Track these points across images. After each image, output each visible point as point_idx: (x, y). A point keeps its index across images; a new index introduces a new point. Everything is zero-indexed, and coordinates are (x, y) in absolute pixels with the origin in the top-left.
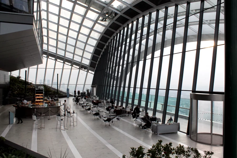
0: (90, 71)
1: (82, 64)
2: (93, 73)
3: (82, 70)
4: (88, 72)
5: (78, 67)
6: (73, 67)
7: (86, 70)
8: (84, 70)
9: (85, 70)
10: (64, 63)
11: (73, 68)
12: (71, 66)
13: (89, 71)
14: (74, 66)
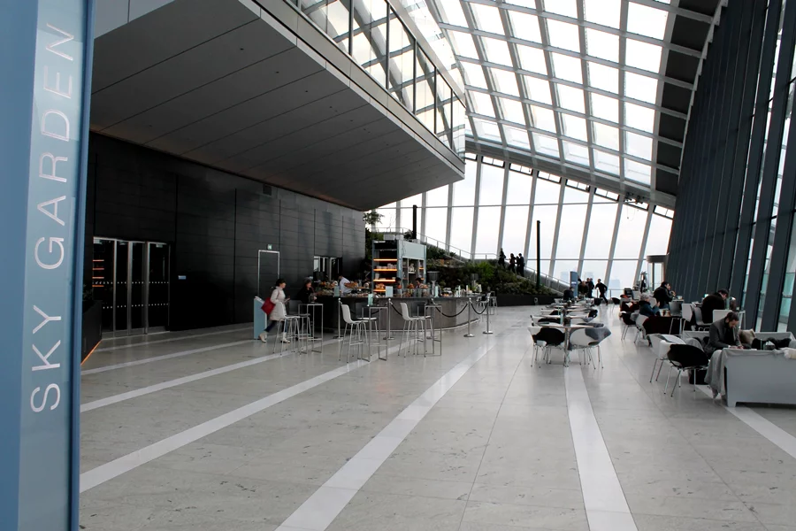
0: (659, 209)
1: (626, 183)
2: (671, 213)
3: (627, 204)
4: (651, 210)
5: (615, 196)
6: (595, 196)
7: (645, 205)
8: (634, 204)
9: (639, 205)
10: (563, 183)
11: (596, 199)
12: (588, 194)
13: (658, 207)
14: (599, 191)
